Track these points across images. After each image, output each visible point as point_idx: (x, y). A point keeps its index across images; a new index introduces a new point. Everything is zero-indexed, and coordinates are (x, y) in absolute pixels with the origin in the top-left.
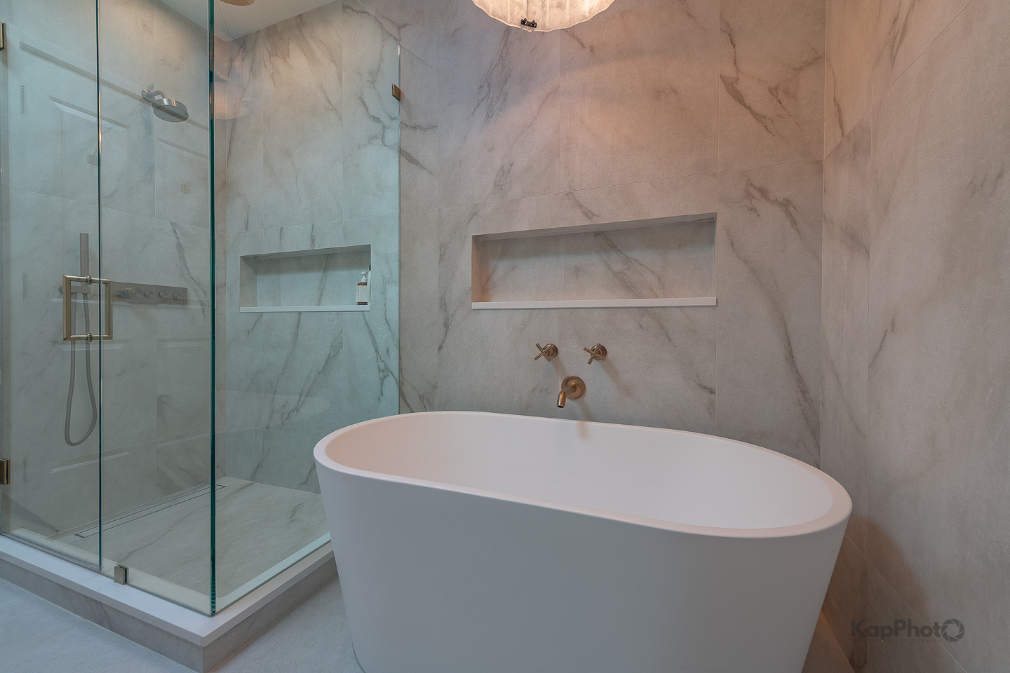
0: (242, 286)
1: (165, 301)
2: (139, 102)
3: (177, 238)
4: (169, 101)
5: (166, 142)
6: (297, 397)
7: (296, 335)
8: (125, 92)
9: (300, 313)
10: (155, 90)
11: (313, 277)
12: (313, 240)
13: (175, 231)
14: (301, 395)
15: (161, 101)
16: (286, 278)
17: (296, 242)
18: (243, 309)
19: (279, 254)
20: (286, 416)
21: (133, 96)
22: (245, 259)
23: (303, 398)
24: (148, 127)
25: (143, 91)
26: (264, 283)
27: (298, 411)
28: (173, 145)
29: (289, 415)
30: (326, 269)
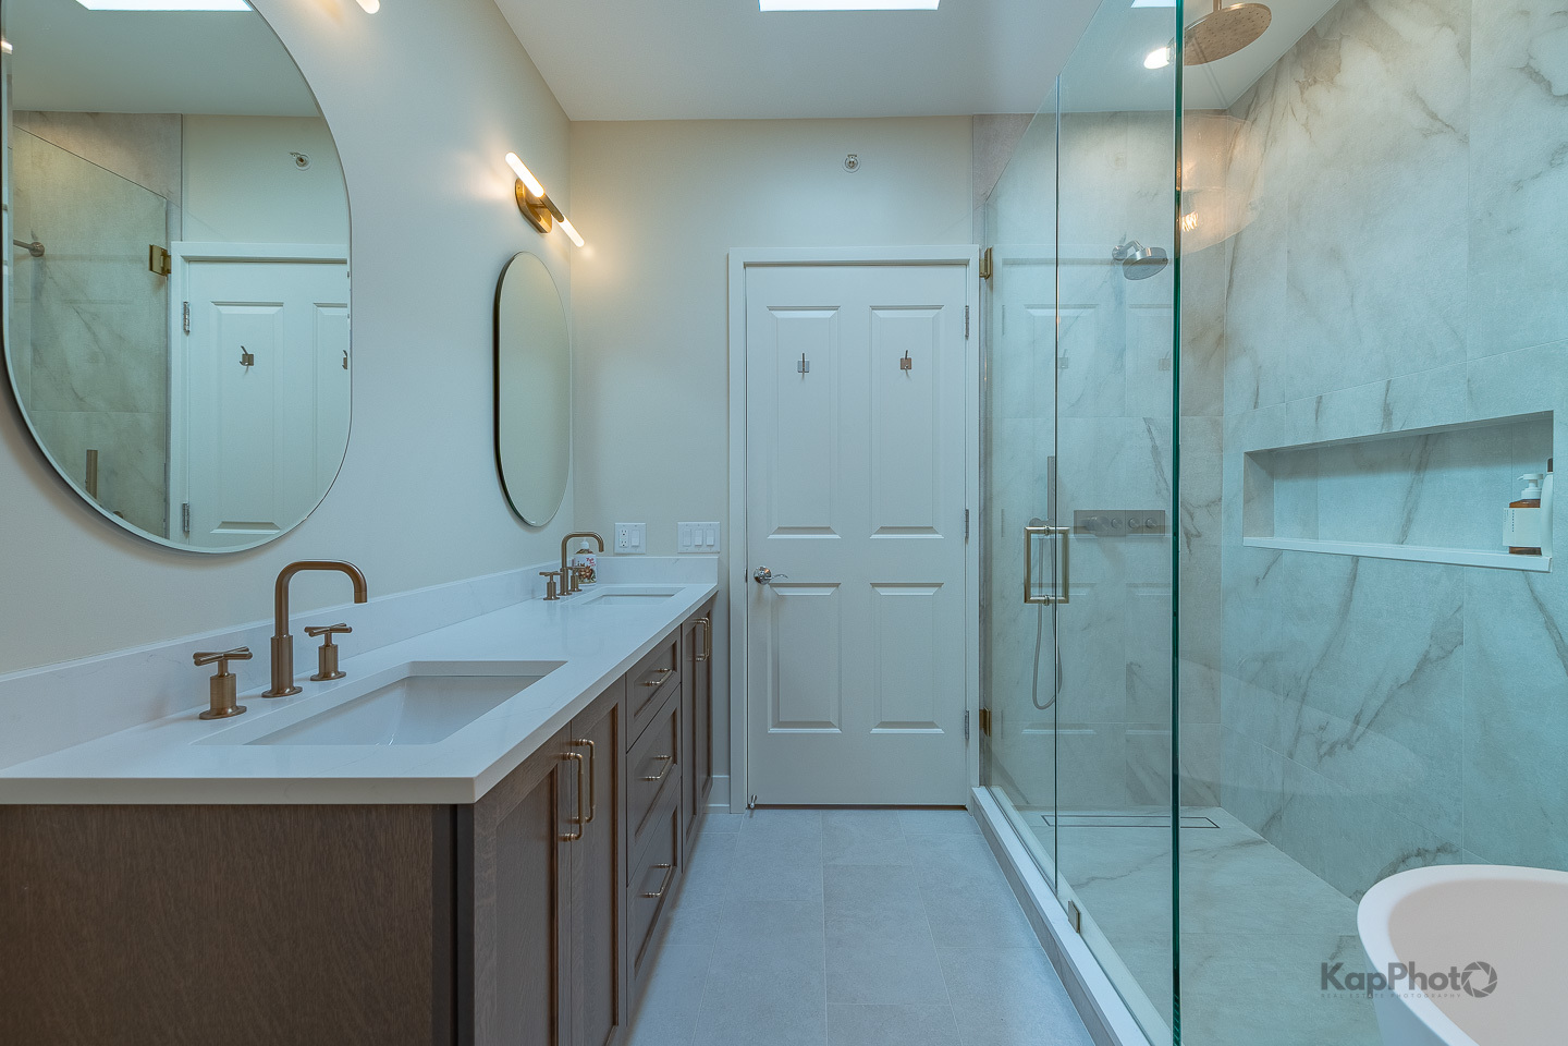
0: (1247, 501)
1: (1136, 530)
2: (1108, 268)
3: (1152, 439)
4: (1143, 251)
5: (1140, 307)
6: (1349, 724)
7: (1348, 600)
8: (1093, 262)
9: (1356, 559)
10: (1127, 242)
11: (1390, 486)
12: (1387, 413)
13: (1149, 431)
14: (1357, 722)
15: (1134, 255)
16: (1329, 487)
17: (1352, 418)
18: (1250, 541)
19: (1314, 444)
20: (1324, 748)
21: (1102, 263)
22: (1253, 456)
23: (1361, 729)
24: (1119, 295)
25: (1115, 249)
26: (1286, 493)
27: (1351, 748)
28: (1149, 307)
29: (1333, 747)
30: (1421, 466)
